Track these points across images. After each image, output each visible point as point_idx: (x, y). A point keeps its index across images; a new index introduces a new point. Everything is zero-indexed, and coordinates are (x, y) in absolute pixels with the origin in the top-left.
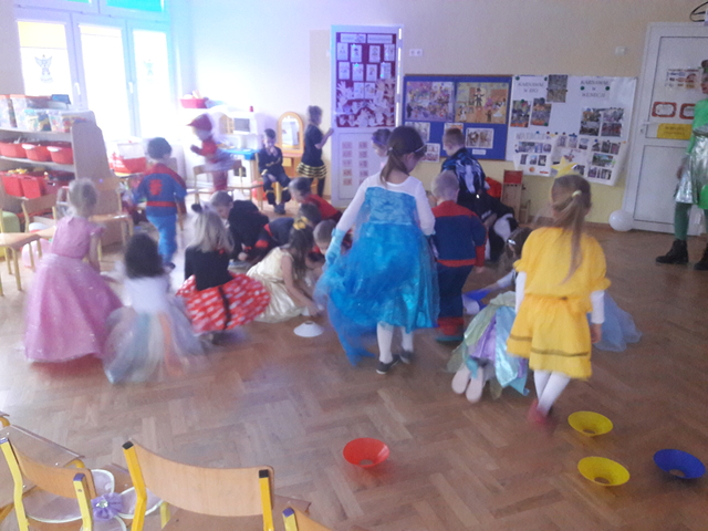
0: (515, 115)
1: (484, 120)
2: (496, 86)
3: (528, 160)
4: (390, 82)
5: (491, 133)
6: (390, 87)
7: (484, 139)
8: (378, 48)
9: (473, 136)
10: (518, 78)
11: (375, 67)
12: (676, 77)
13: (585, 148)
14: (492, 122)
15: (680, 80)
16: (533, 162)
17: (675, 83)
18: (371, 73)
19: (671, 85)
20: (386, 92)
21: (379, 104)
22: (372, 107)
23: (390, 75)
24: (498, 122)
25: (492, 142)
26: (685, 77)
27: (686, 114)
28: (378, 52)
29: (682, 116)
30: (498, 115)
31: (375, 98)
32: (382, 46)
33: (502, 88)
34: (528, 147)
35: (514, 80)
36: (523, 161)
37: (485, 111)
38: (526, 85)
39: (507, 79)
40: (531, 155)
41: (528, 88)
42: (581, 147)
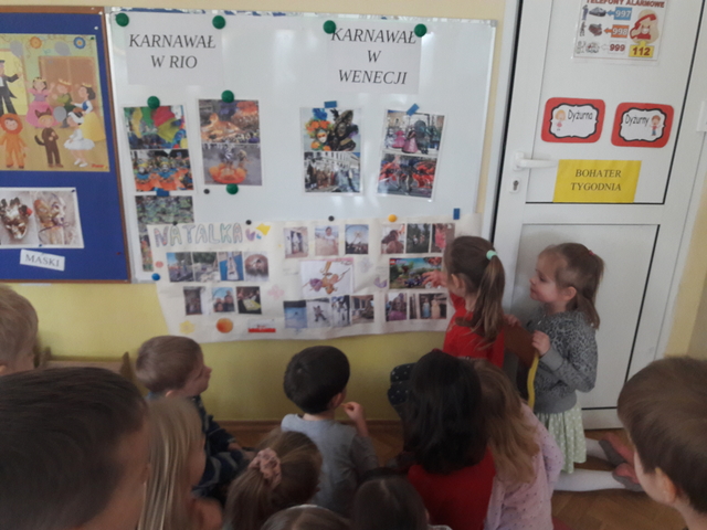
0: (143, 154)
1: (37, 161)
2: (53, 45)
3: (207, 303)
5: (67, 201)
7: (50, 222)
9: (13, 213)
10: (123, 20)
12: (606, 22)
13: (364, 250)
14: (66, 167)
15: (615, 32)
16: (225, 306)
17: (604, 40)
19: (592, 48)
24: (84, 166)
25: (78, 230)
26: (631, 24)
27: (628, 132)
29: (618, 140)
30: (81, 145)
33: (75, 52)
34: (196, 267)
35: (111, 28)
36: (193, 306)
37: (31, 132)
38: (155, 41)
39: (87, 23)
40: (212, 287)
41: (166, 52)
42: (350, 249)
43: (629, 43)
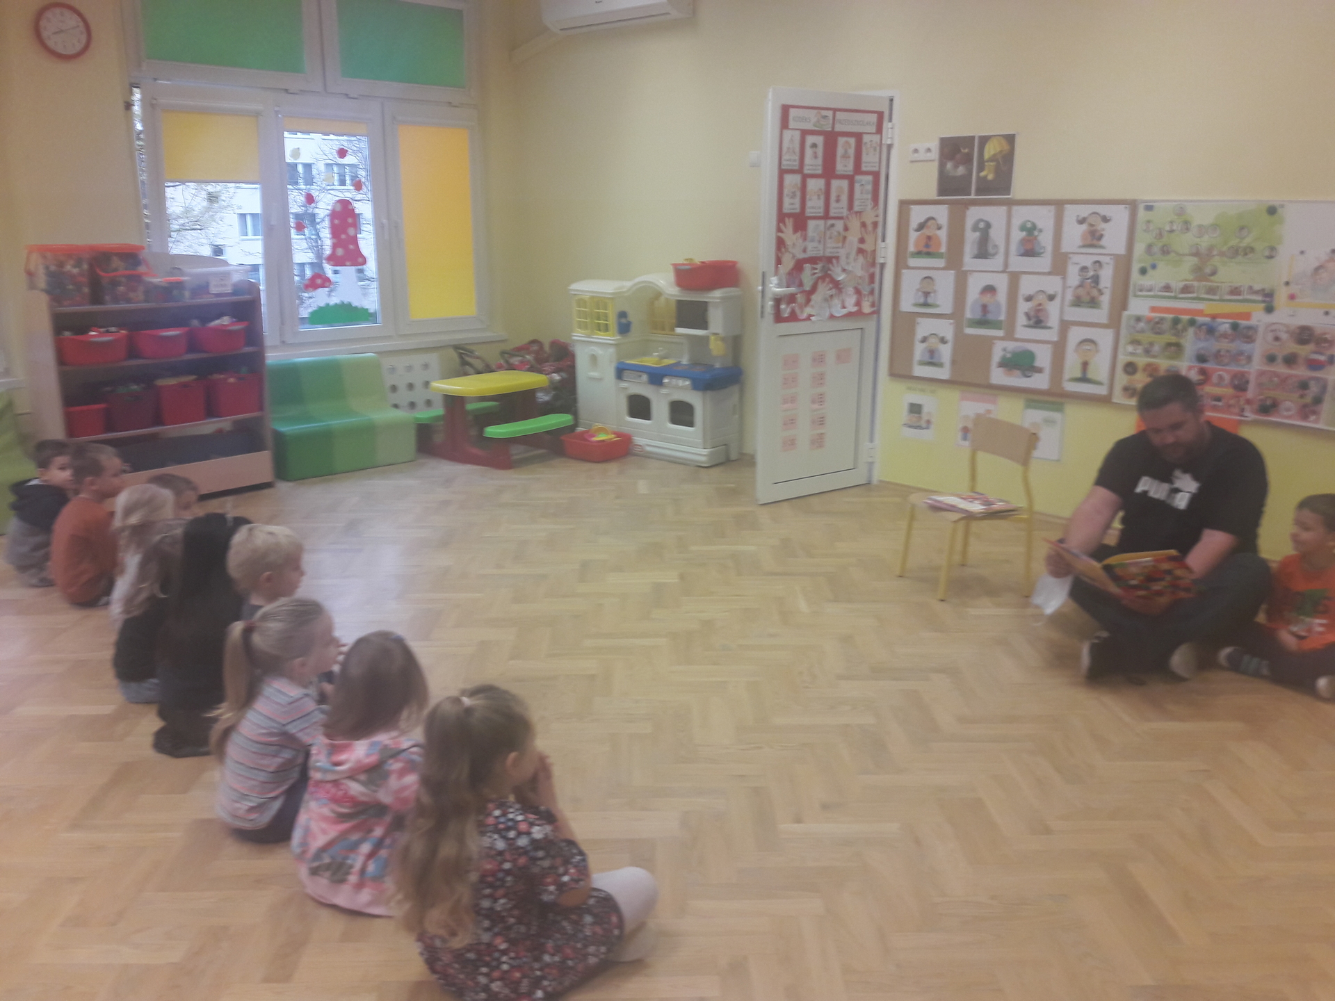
4: (869, 217)
6: (870, 227)
8: (853, 141)
11: (845, 184)
18: (838, 201)
20: (862, 240)
21: (850, 267)
22: (838, 274)
23: (869, 203)
28: (852, 152)
31: (842, 253)
32: (859, 139)
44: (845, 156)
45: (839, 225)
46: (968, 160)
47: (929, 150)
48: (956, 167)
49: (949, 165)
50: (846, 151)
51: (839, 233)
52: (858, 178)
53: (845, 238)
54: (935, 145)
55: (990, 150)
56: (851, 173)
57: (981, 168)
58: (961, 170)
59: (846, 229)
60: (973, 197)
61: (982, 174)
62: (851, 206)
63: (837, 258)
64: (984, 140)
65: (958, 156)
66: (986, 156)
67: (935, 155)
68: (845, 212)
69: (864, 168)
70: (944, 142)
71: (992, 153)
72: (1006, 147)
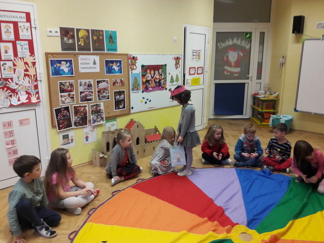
4: (29, 60)
6: (30, 65)
8: (11, 25)
11: (10, 45)
12: (195, 54)
18: (6, 52)
19: (194, 58)
20: (26, 70)
21: (21, 82)
22: (12, 85)
23: (28, 54)
27: (199, 72)
28: (12, 30)
29: (198, 74)
31: (15, 76)
32: (15, 24)
43: (198, 57)
44: (7, 32)
45: (10, 64)
46: (73, 37)
47: (56, 32)
48: (68, 39)
49: (65, 39)
50: (8, 30)
51: (11, 67)
52: (17, 42)
53: (15, 70)
54: (59, 30)
55: (81, 34)
56: (14, 40)
57: (78, 41)
58: (71, 41)
59: (14, 65)
60: (77, 51)
61: (79, 43)
62: (16, 54)
63: (12, 79)
64: (78, 30)
65: (68, 35)
66: (80, 37)
67: (59, 34)
68: (12, 58)
69: (21, 38)
70: (61, 29)
71: (82, 35)
72: (87, 34)
